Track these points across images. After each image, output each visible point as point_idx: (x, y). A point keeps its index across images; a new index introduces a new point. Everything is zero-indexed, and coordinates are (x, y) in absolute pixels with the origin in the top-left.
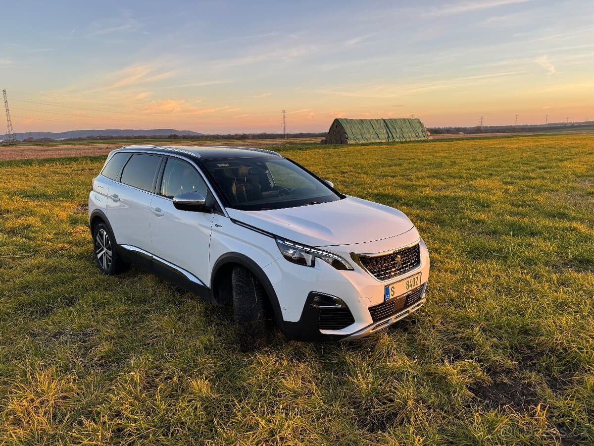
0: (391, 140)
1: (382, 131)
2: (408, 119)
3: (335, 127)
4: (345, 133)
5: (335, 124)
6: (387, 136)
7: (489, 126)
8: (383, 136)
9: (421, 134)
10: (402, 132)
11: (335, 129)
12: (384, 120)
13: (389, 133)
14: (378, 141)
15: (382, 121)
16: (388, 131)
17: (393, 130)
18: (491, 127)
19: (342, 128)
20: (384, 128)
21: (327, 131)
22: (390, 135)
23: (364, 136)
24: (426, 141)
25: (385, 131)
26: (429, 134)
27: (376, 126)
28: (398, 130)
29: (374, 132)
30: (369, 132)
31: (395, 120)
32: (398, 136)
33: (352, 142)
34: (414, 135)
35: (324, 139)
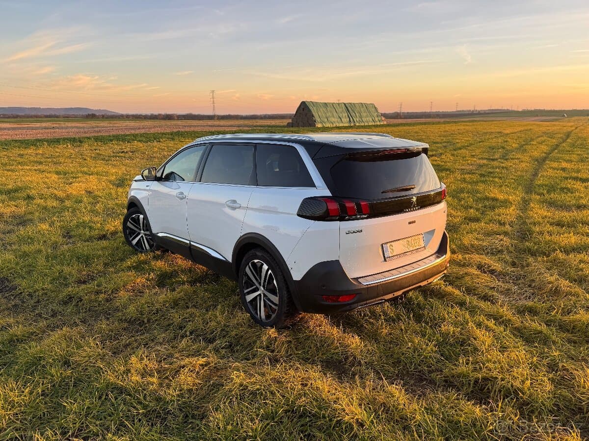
0: (352, 124)
1: (344, 115)
2: (365, 104)
3: (302, 110)
4: (313, 116)
5: (302, 107)
6: (348, 119)
7: (406, 112)
8: (345, 120)
9: (376, 119)
10: (361, 117)
11: (302, 111)
12: (345, 104)
13: (350, 117)
14: (341, 125)
15: (343, 105)
16: (349, 115)
17: (353, 114)
18: (408, 113)
19: (310, 111)
20: (345, 112)
21: (294, 113)
22: (351, 119)
23: (330, 119)
24: (380, 126)
25: (346, 114)
26: (383, 119)
27: (339, 110)
28: (357, 115)
29: (338, 117)
30: (333, 117)
31: (354, 104)
32: (358, 120)
33: (319, 125)
34: (371, 119)
35: (290, 121)
